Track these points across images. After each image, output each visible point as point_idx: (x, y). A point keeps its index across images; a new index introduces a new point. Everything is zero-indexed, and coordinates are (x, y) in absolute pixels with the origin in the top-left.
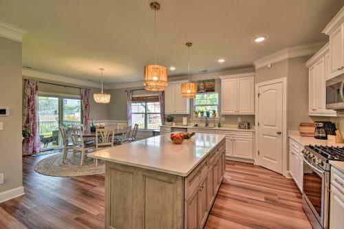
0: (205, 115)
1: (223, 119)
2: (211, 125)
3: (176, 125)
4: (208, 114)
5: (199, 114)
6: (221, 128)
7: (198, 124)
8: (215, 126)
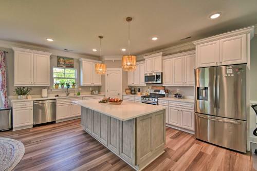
0: (65, 86)
1: (80, 89)
2: (71, 94)
3: (32, 98)
4: (68, 85)
5: (60, 86)
6: (80, 96)
7: (59, 95)
8: (75, 95)
